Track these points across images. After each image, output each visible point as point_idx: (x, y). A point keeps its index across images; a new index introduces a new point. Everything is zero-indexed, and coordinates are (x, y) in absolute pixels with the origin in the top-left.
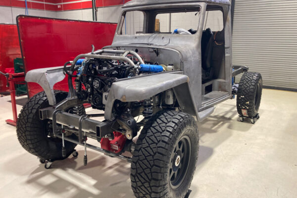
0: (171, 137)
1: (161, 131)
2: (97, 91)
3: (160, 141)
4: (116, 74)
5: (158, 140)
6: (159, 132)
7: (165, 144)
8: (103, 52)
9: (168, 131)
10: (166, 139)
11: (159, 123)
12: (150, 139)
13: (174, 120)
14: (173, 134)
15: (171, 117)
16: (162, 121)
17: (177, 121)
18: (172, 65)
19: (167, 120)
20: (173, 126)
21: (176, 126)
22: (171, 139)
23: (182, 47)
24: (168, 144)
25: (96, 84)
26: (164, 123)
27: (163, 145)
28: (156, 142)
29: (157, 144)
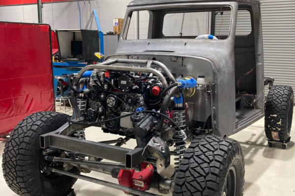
0: (221, 169)
1: (208, 161)
2: (111, 110)
3: (208, 173)
4: (136, 88)
5: (207, 172)
6: (206, 162)
7: (216, 177)
8: (116, 62)
9: (216, 161)
10: (217, 171)
11: (204, 151)
12: (195, 170)
13: (222, 147)
14: (223, 165)
15: (216, 143)
16: (208, 149)
17: (226, 149)
18: (203, 77)
19: (214, 148)
20: (222, 155)
21: (226, 155)
22: (221, 170)
23: (213, 56)
24: (219, 177)
25: (111, 101)
26: (211, 150)
27: (213, 178)
28: (204, 174)
29: (205, 177)
